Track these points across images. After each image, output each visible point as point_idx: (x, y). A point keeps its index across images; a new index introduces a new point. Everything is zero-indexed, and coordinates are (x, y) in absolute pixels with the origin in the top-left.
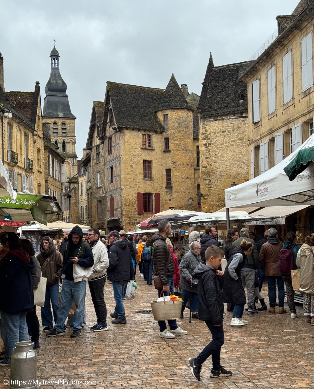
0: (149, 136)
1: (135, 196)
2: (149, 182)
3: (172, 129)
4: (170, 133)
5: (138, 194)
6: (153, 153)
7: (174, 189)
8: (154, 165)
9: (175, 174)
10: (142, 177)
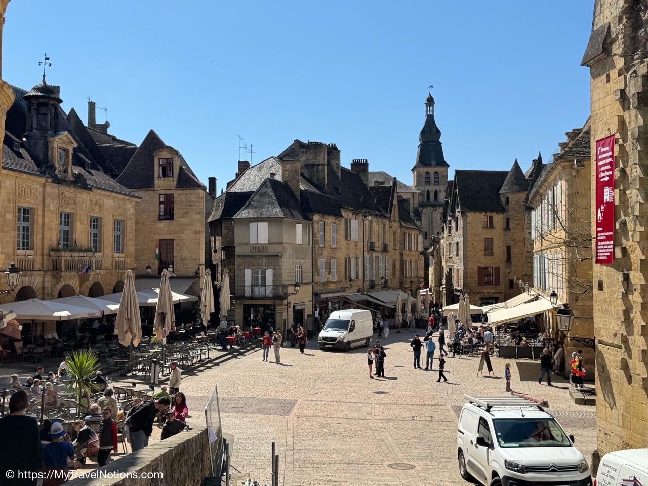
0: (491, 217)
1: (476, 269)
2: (490, 257)
3: (512, 210)
4: (511, 213)
5: (479, 268)
6: (494, 231)
7: (513, 264)
8: (495, 242)
9: (514, 251)
10: (483, 253)
